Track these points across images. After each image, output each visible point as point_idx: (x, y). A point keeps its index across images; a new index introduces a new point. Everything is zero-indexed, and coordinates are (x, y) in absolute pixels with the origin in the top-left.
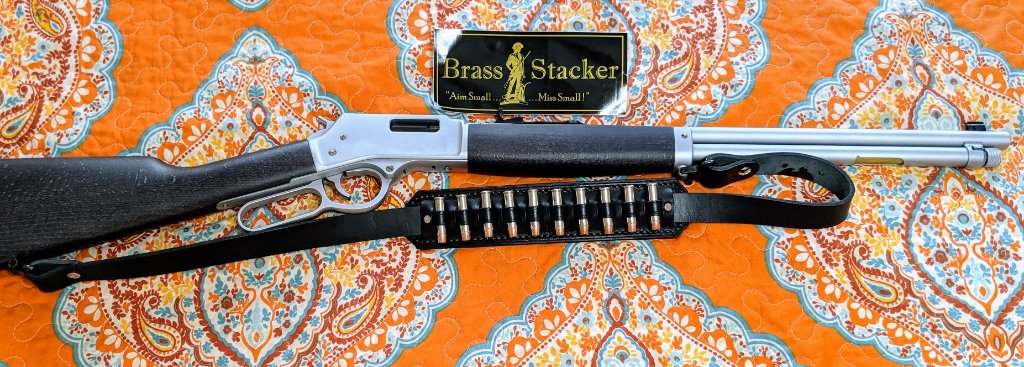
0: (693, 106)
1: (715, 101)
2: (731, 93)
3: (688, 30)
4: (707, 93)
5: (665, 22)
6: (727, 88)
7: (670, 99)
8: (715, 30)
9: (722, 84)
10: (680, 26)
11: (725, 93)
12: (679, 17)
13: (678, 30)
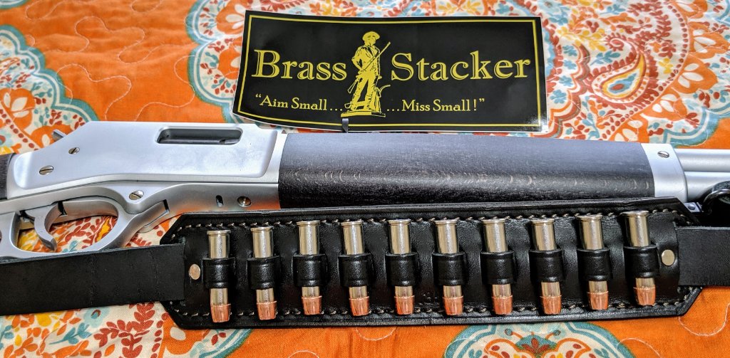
0: (659, 120)
1: (695, 115)
2: (716, 103)
3: (629, 30)
4: (678, 105)
5: (592, 20)
6: (708, 98)
7: (618, 111)
8: (670, 29)
9: (699, 92)
10: (615, 25)
11: (707, 105)
12: (612, 15)
13: (613, 28)
